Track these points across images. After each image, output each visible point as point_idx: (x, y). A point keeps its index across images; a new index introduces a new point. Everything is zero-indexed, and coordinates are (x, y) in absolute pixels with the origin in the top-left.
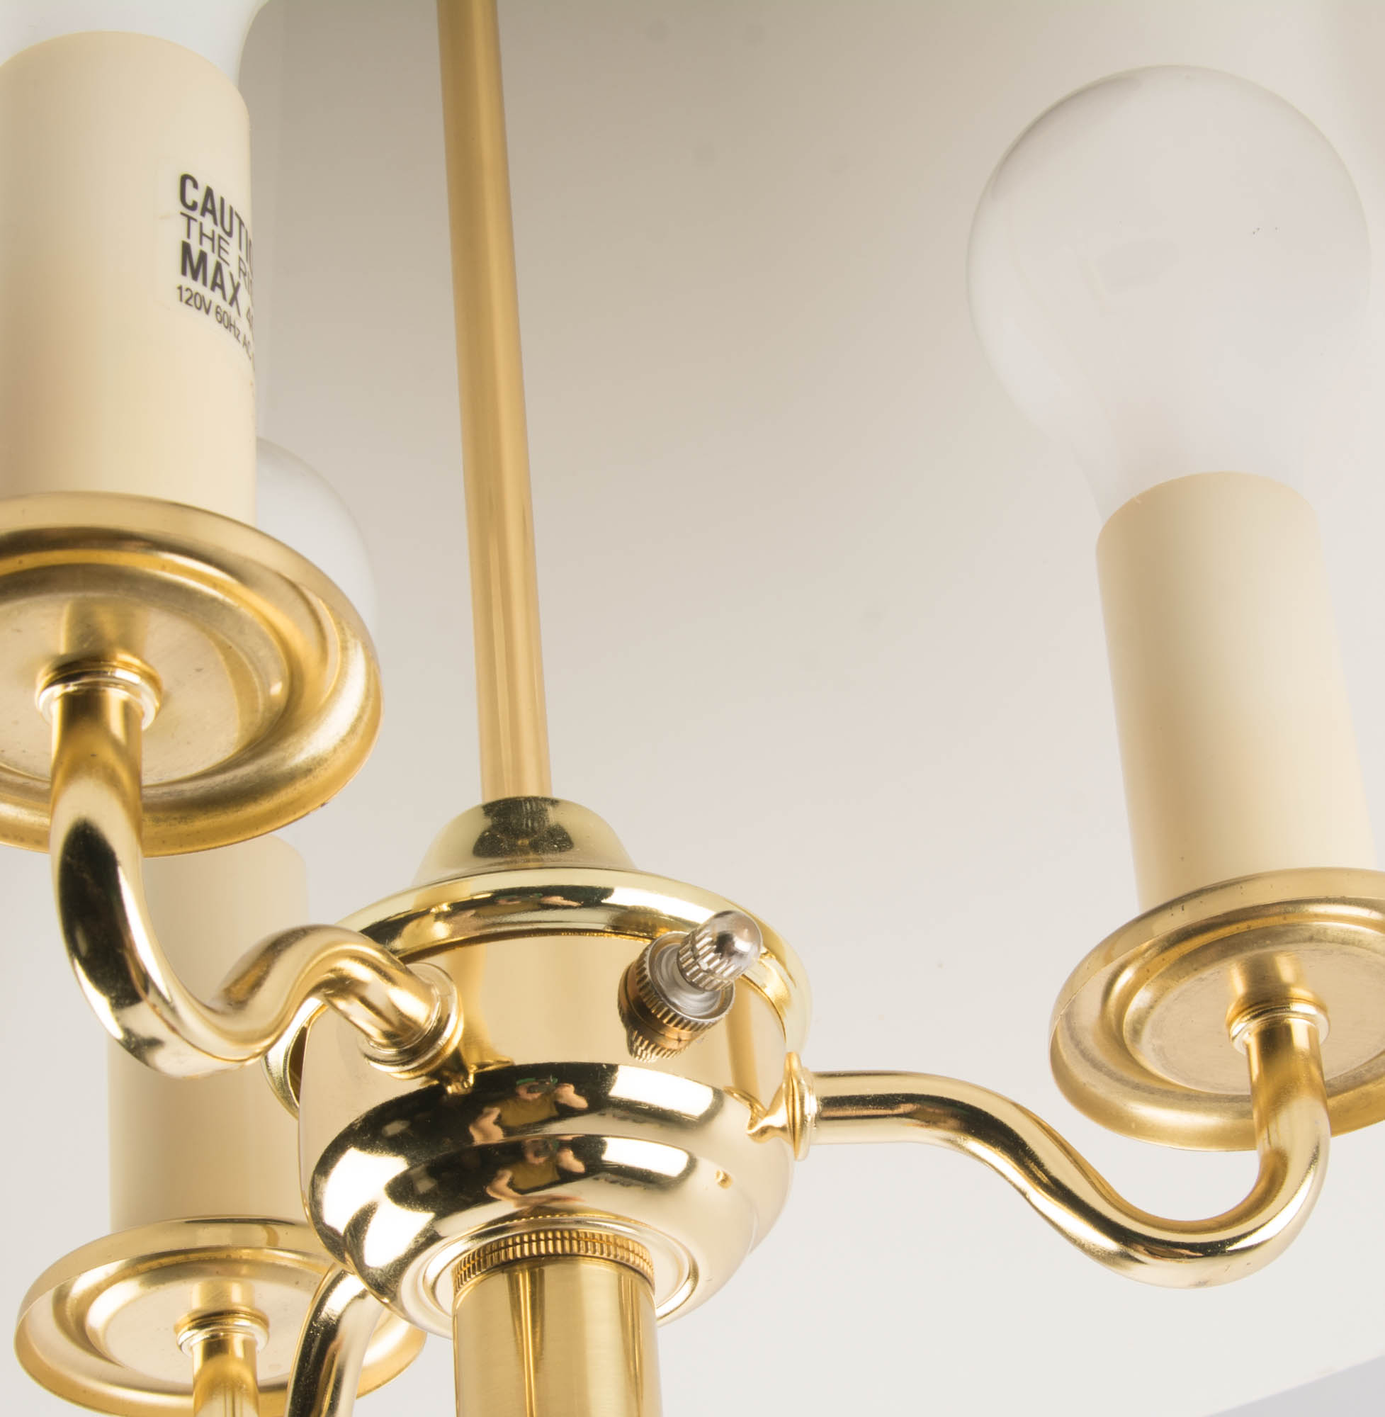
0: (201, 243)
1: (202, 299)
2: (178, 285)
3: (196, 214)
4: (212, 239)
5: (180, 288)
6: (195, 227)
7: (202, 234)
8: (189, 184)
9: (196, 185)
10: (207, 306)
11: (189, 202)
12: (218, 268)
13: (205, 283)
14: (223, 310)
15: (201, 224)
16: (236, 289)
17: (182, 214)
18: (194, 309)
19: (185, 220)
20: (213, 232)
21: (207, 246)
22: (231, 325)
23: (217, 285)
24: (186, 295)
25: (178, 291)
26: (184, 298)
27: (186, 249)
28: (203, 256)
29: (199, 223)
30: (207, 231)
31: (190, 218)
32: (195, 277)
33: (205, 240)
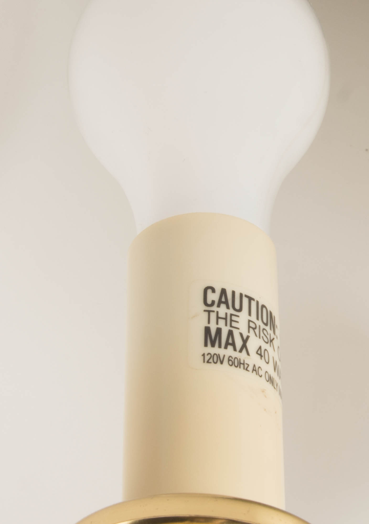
0: (217, 323)
1: (218, 356)
2: (202, 354)
3: (214, 308)
4: (226, 319)
5: (204, 355)
6: (213, 316)
7: (218, 318)
8: (209, 291)
9: (213, 290)
10: (222, 359)
11: (209, 302)
12: (230, 333)
13: (220, 346)
14: (234, 357)
15: (217, 312)
16: (245, 341)
17: (205, 311)
18: (213, 364)
19: (206, 314)
20: (226, 314)
21: (222, 324)
22: (240, 363)
23: (230, 343)
24: (207, 358)
25: (202, 357)
26: (206, 360)
27: (207, 330)
28: (219, 331)
29: (216, 313)
30: (222, 315)
31: (209, 312)
32: (213, 345)
33: (220, 321)
